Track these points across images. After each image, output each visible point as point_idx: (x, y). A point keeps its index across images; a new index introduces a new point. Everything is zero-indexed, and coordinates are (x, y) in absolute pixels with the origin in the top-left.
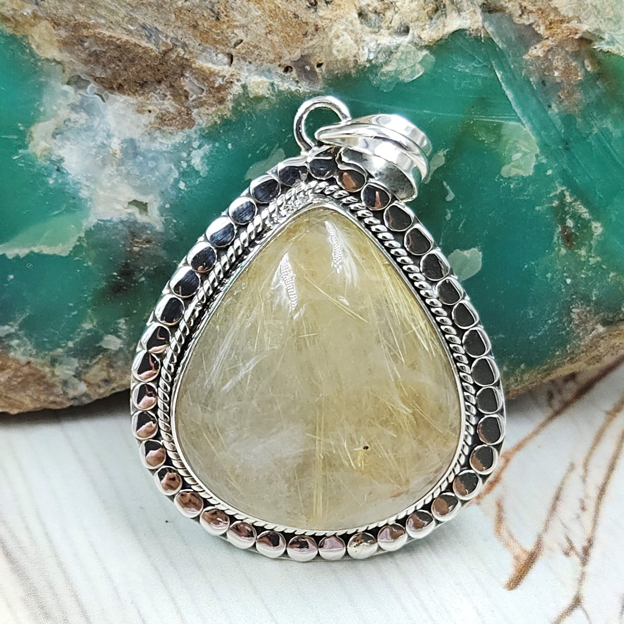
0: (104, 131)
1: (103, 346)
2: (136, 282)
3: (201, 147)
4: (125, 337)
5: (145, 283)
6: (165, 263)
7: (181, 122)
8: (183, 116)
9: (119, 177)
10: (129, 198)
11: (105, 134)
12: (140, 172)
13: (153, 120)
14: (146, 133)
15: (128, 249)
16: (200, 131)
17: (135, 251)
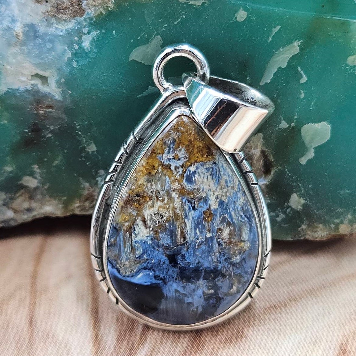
0: (9, 16)
1: (23, 183)
2: (44, 137)
3: (90, 32)
4: (39, 178)
5: (52, 138)
6: (67, 123)
7: (73, 11)
8: (75, 7)
9: (22, 55)
10: (31, 72)
11: (10, 19)
12: (39, 52)
13: (49, 9)
14: (44, 19)
15: (36, 112)
16: (89, 19)
17: (41, 114)
